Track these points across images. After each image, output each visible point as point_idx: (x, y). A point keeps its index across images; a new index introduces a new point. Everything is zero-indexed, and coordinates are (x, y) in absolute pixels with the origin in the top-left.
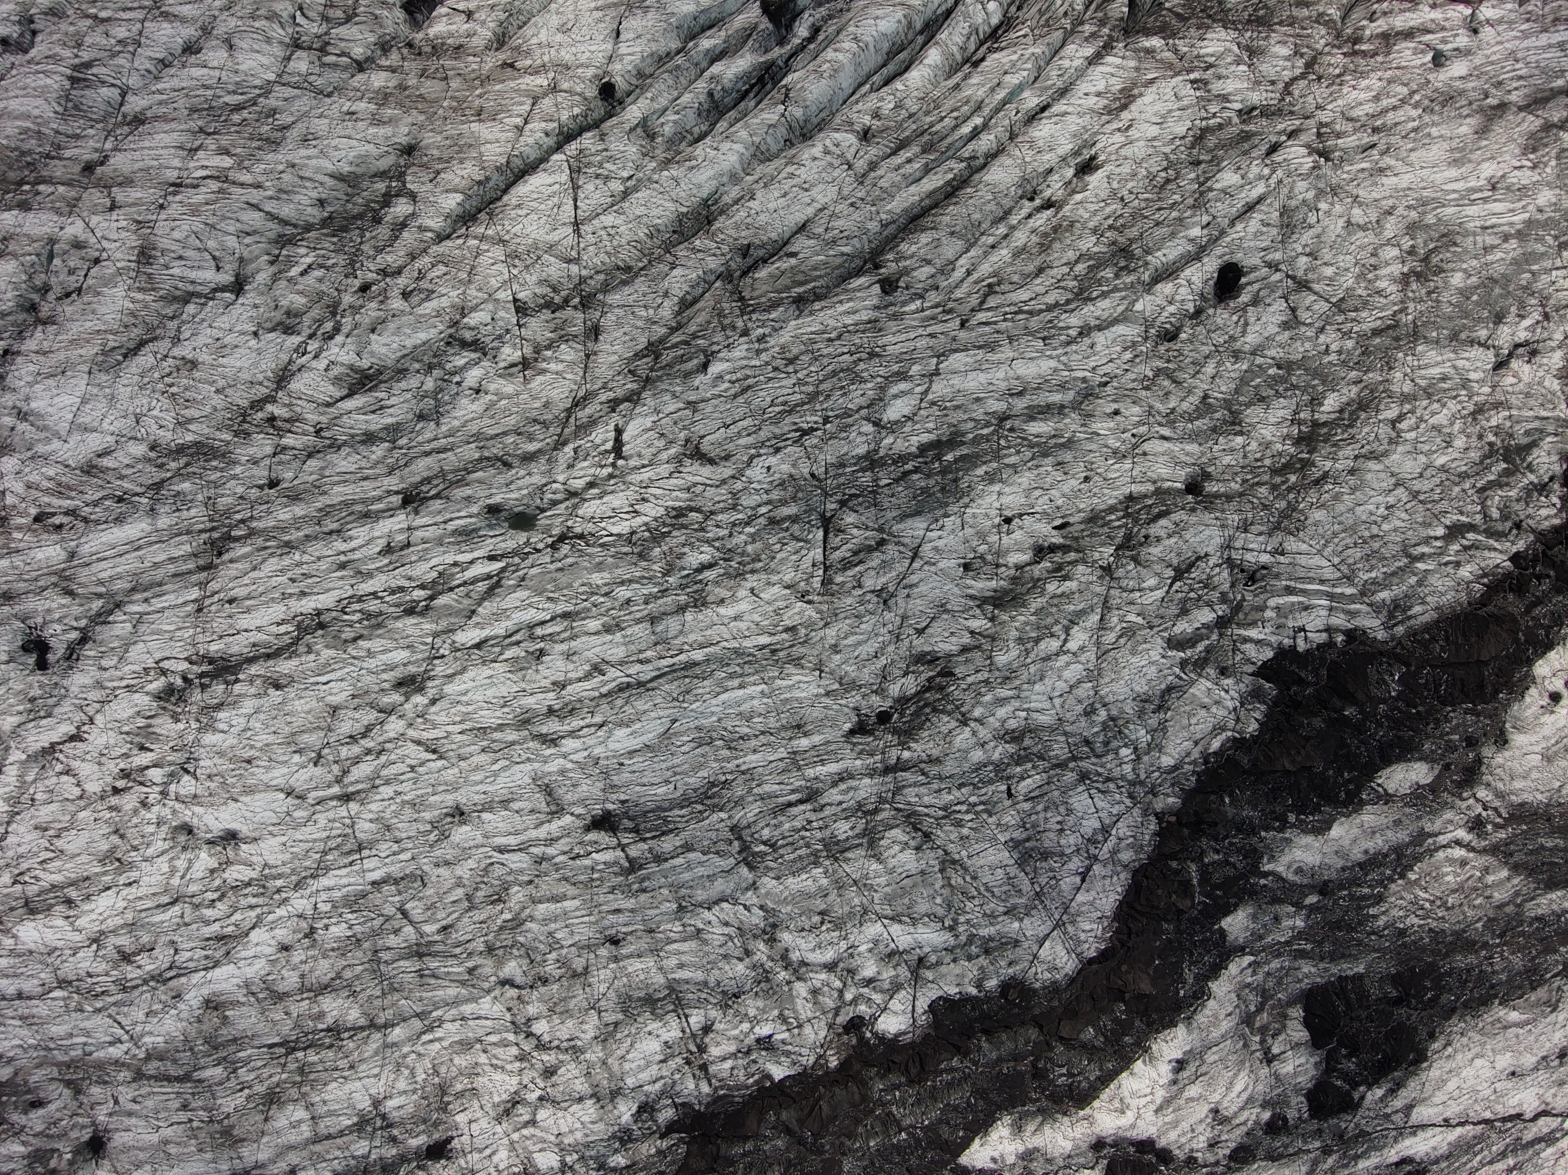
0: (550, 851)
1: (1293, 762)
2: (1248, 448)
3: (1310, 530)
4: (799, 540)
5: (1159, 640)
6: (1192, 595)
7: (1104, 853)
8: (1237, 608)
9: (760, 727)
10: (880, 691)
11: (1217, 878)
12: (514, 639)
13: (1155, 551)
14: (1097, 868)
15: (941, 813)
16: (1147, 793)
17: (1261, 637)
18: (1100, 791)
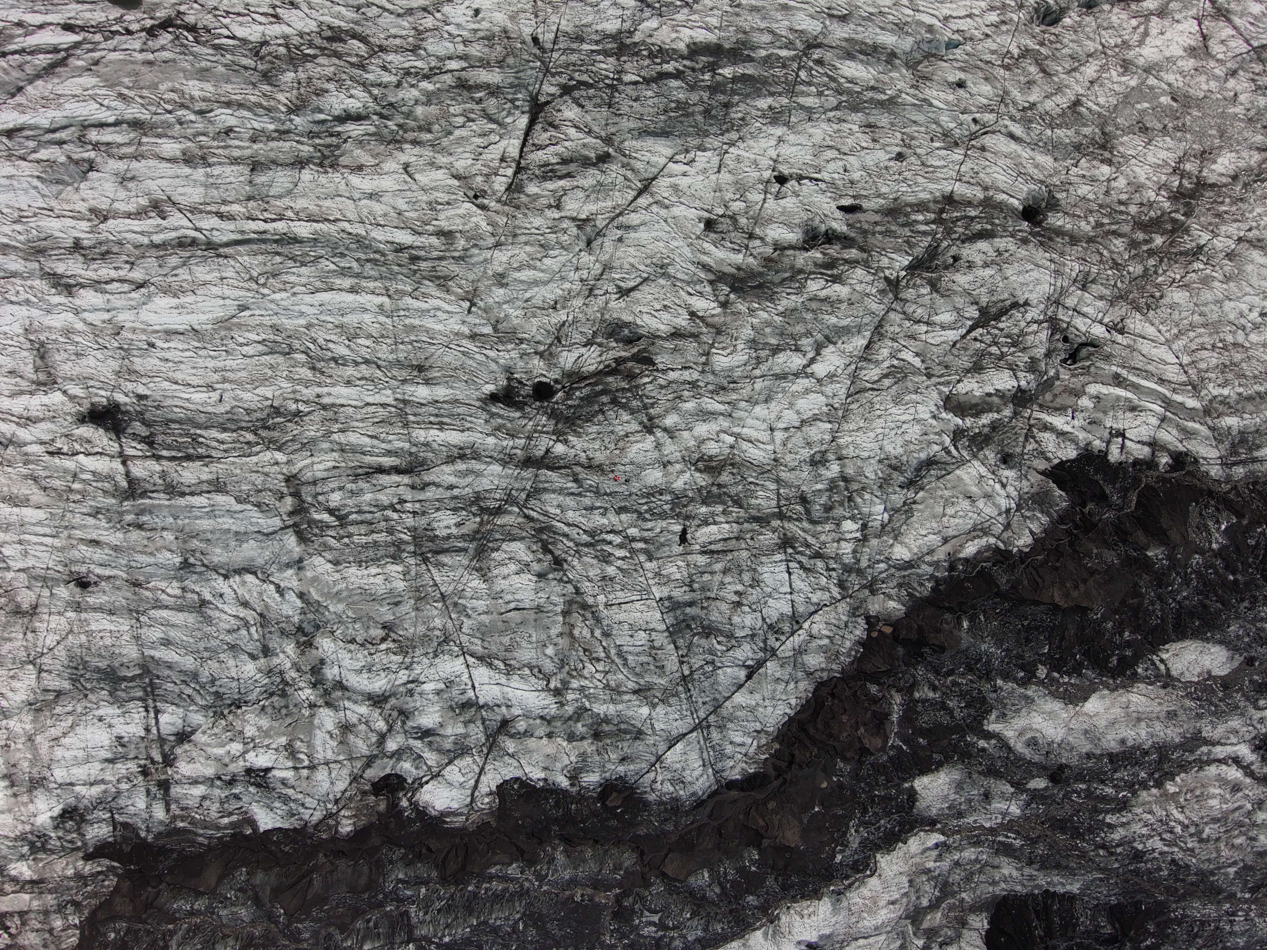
0: (23, 434)
1: (1067, 595)
2: (1113, 184)
3: (1163, 312)
4: (491, 120)
5: (935, 395)
6: (994, 349)
7: (786, 648)
8: (1047, 385)
9: (364, 352)
10: (548, 355)
11: (924, 720)
12: (57, 136)
13: (962, 279)
14: (771, 666)
15: (585, 538)
16: (864, 587)
17: (1067, 428)
18: (802, 567)
